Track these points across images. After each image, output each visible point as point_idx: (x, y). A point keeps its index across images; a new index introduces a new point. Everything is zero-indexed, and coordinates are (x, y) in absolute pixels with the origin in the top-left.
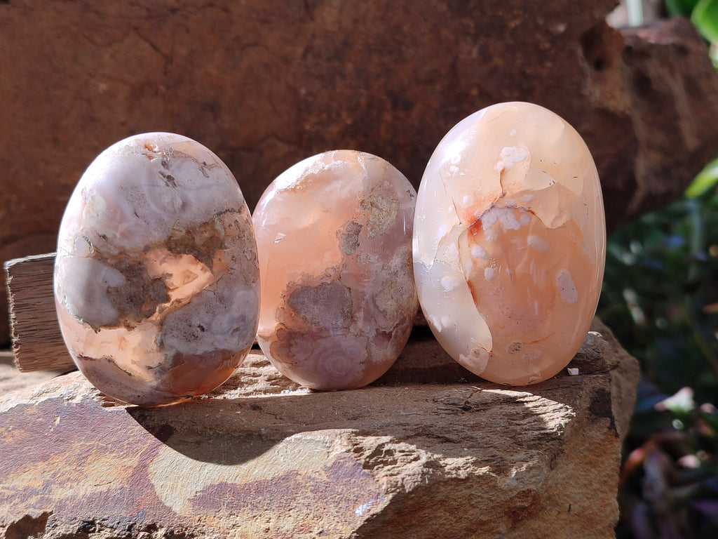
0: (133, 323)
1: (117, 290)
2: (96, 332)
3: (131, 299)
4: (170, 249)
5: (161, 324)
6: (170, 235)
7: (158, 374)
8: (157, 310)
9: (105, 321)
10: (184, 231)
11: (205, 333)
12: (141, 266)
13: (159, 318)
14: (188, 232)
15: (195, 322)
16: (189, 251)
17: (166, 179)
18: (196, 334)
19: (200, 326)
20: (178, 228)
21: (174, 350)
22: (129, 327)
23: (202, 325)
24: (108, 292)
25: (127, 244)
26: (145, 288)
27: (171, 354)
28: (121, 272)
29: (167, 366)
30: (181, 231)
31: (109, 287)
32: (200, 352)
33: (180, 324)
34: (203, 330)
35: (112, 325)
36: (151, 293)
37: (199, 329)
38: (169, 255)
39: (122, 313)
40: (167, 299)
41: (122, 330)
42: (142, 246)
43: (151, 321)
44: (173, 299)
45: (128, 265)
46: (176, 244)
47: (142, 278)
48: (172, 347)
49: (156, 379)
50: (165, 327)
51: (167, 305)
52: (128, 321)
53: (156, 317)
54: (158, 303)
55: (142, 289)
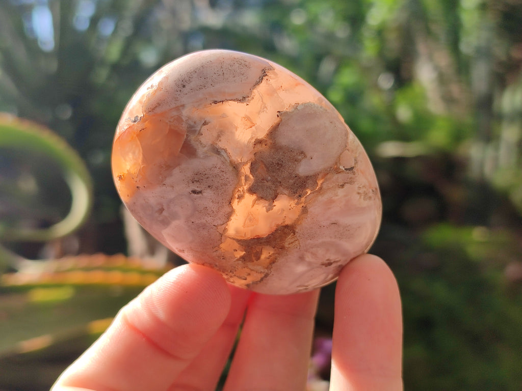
0: (259, 148)
1: (297, 161)
2: (279, 112)
3: (280, 165)
4: (287, 226)
5: (236, 168)
6: (296, 234)
7: (192, 124)
8: (251, 176)
9: (281, 128)
10: (286, 245)
11: (190, 190)
12: (297, 195)
13: (243, 171)
14: (283, 248)
15: (208, 193)
16: (270, 237)
17: (332, 261)
18: (197, 184)
19: (200, 192)
20: (294, 244)
21: (201, 156)
22: (259, 142)
23: (200, 195)
24: (302, 153)
25: (323, 198)
26: (277, 183)
27: (201, 151)
28: (307, 177)
29: (192, 138)
30: (289, 244)
31: (305, 156)
32: (176, 171)
33: (221, 182)
34: (194, 192)
35: (274, 131)
36: (269, 184)
37: (199, 189)
38: (284, 222)
39: (276, 147)
40: (251, 191)
41: (261, 135)
42: (310, 210)
43: (247, 163)
44: (247, 195)
45: (307, 186)
46: (285, 233)
47: (287, 188)
48: (206, 157)
49: (189, 118)
50: (231, 169)
51: (246, 187)
52: (264, 145)
53: (246, 170)
54: (256, 181)
55: (279, 180)
